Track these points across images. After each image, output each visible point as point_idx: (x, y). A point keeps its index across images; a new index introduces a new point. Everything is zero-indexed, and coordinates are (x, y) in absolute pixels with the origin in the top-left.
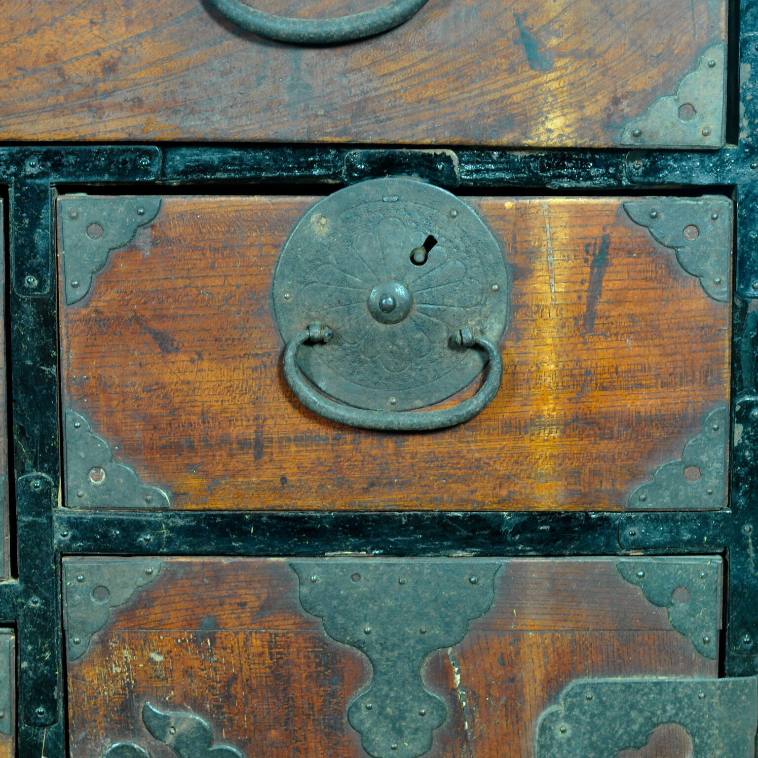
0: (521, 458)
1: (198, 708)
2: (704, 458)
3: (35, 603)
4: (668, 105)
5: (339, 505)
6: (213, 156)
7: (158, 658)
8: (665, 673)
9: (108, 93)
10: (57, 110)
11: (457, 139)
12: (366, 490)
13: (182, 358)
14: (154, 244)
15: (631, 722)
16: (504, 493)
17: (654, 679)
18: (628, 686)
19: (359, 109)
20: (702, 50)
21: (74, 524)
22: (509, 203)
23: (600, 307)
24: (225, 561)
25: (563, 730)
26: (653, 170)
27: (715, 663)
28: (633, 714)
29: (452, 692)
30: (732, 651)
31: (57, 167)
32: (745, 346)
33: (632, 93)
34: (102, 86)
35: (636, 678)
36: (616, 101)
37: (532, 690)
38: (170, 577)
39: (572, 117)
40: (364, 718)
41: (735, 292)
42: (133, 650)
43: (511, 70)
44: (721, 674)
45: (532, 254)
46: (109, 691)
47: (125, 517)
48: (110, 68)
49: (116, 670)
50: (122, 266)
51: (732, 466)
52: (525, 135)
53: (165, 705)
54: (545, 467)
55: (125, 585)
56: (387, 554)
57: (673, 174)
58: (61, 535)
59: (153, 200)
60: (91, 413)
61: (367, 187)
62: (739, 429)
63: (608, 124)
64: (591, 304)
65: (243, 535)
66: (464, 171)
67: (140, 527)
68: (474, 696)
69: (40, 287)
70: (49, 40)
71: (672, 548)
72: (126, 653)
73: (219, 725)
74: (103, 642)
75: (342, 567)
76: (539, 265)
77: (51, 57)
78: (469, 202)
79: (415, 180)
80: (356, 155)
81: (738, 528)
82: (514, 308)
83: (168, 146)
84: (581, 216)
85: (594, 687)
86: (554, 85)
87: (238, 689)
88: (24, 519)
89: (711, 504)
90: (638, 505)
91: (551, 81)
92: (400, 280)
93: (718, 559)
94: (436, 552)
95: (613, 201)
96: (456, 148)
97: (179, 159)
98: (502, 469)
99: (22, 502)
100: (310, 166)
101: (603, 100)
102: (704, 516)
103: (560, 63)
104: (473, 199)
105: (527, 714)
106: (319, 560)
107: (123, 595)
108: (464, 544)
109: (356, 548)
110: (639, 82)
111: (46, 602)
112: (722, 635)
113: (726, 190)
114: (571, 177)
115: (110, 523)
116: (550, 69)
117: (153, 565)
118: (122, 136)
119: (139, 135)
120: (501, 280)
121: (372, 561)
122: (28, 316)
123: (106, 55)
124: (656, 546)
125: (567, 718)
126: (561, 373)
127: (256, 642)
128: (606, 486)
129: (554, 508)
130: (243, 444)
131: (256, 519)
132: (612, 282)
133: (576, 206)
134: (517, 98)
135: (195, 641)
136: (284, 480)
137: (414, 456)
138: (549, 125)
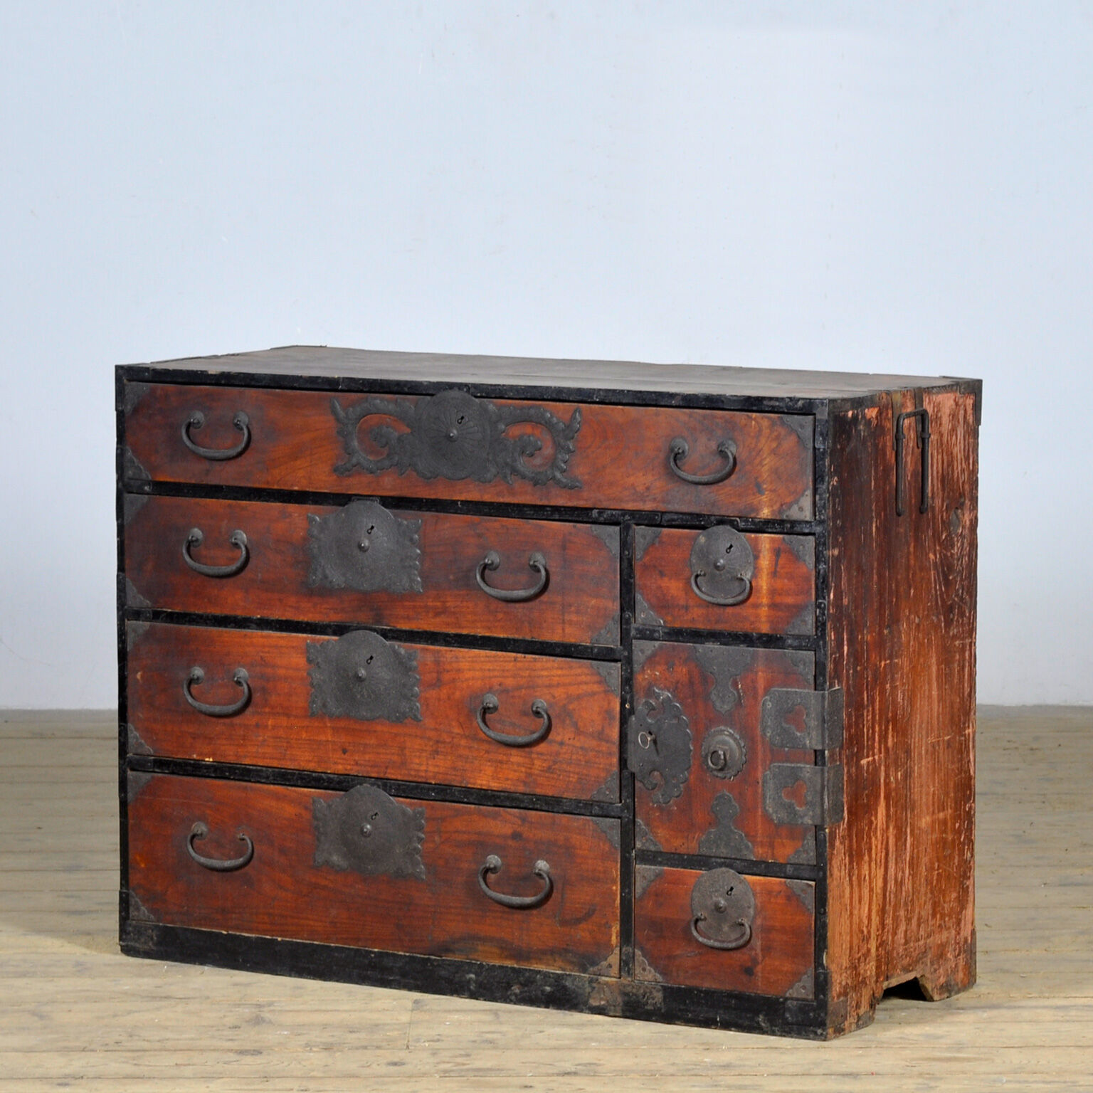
0: (757, 616)
1: (669, 691)
2: (807, 619)
3: (626, 654)
4: (795, 507)
5: (708, 628)
6: (676, 517)
7: (657, 673)
8: (798, 688)
9: (647, 496)
10: (634, 501)
11: (740, 515)
12: (716, 623)
13: (666, 579)
14: (660, 542)
15: (788, 703)
16: (752, 626)
17: (793, 690)
18: (787, 692)
19: (713, 505)
20: (805, 491)
21: (637, 629)
22: (753, 535)
23: (778, 569)
24: (676, 643)
25: (769, 705)
26: (792, 527)
27: (813, 686)
28: (789, 701)
29: (737, 690)
30: (818, 682)
31: (634, 518)
32: (820, 585)
33: (786, 503)
34: (646, 494)
35: (789, 689)
36: (782, 505)
37: (761, 691)
38: (661, 647)
39: (771, 509)
40: (713, 697)
41: (816, 567)
42: (651, 671)
43: (754, 494)
44: (815, 689)
45: (760, 551)
46: (644, 684)
47: (651, 628)
48: (648, 488)
49: (646, 677)
50: (651, 549)
51: (816, 623)
52: (757, 514)
53: (659, 689)
54: (764, 619)
55: (648, 650)
56: (721, 644)
57: (798, 529)
58: (633, 633)
59: (660, 529)
60: (642, 594)
61: (715, 528)
62: (818, 611)
63: (780, 511)
64: (775, 569)
65: (682, 636)
66: (742, 525)
67: (655, 631)
68: (744, 692)
69: (629, 554)
70: (631, 480)
71: (799, 648)
72: (649, 671)
73: (674, 696)
74: (643, 667)
75: (709, 648)
76: (761, 555)
77: (633, 485)
78: (742, 534)
79: (729, 527)
80: (713, 518)
81: (818, 642)
82: (755, 568)
83: (663, 513)
84: (773, 540)
85: (777, 691)
86: (766, 499)
87: (679, 685)
88: (624, 627)
89: (811, 634)
90: (789, 633)
91: (764, 498)
92: (722, 558)
93: (813, 653)
94: (735, 645)
95: (781, 536)
96: (740, 517)
97: (666, 517)
98: (752, 619)
99: (623, 621)
100: (701, 521)
101: (778, 505)
102: (809, 637)
103: (767, 493)
104: (744, 533)
105: (759, 698)
106: (702, 645)
107: (649, 652)
108: (743, 642)
109: (713, 642)
110: (788, 500)
111: (629, 653)
112: (815, 676)
113: (813, 534)
114: (771, 528)
115: (647, 630)
116: (764, 494)
117: (657, 644)
118: (651, 509)
119: (655, 509)
120: (751, 559)
121: (716, 646)
122: (625, 564)
123: (647, 484)
124: (795, 647)
125: (770, 701)
126: (768, 589)
127: (684, 670)
128: (780, 626)
129: (767, 632)
130: (683, 606)
131: (686, 631)
132: (781, 562)
133: (772, 538)
134: (755, 503)
135: (668, 669)
136: (693, 618)
137: (728, 613)
138: (764, 512)
